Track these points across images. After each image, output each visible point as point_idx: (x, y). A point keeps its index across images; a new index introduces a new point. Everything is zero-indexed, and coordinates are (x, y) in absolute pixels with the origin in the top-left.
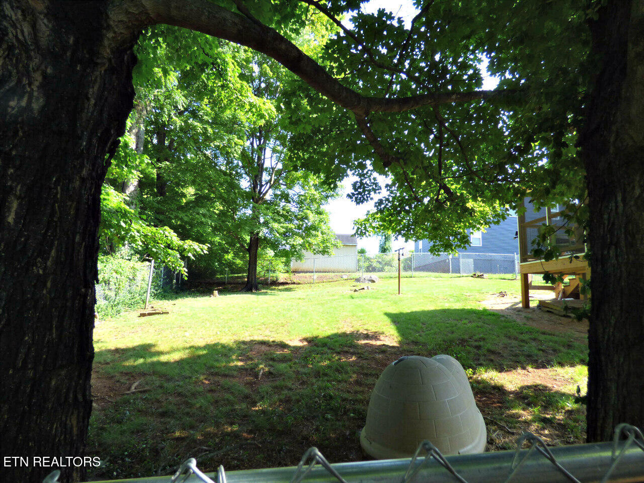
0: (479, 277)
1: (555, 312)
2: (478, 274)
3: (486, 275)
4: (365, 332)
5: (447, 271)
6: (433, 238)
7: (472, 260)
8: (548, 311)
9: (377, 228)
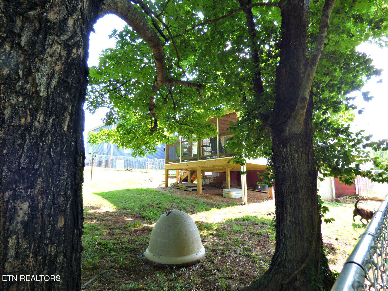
0: (129, 170)
1: (181, 188)
2: (129, 169)
3: (133, 170)
4: (89, 205)
5: (109, 167)
6: (134, 147)
7: (123, 161)
8: (177, 188)
9: (104, 139)
